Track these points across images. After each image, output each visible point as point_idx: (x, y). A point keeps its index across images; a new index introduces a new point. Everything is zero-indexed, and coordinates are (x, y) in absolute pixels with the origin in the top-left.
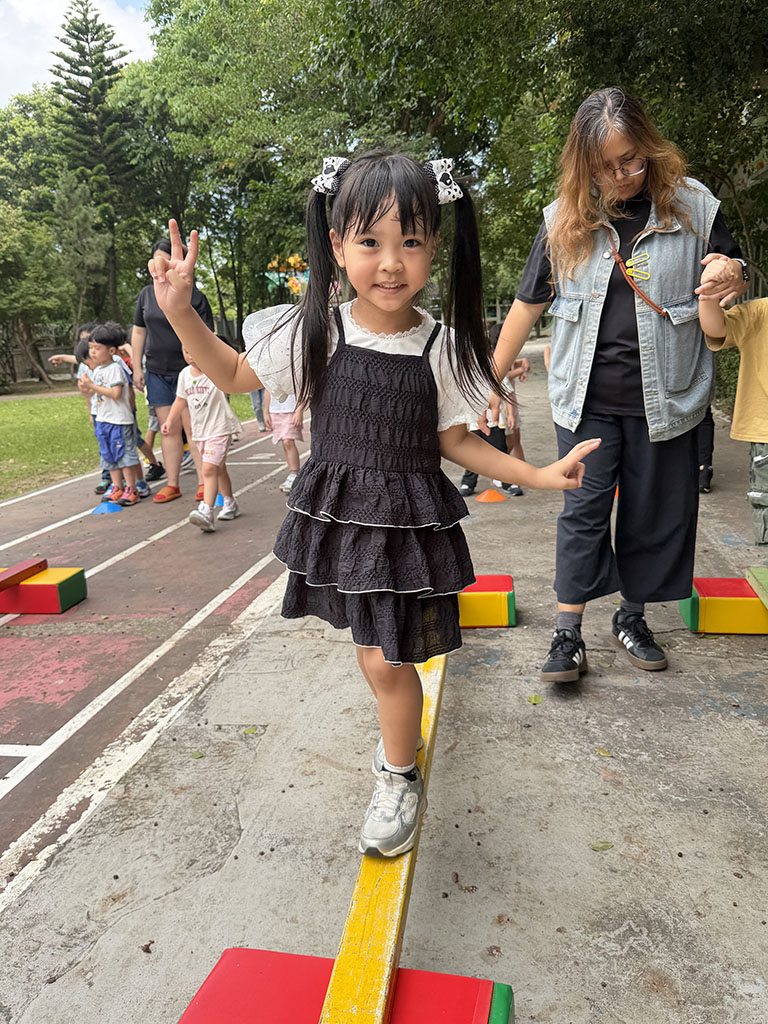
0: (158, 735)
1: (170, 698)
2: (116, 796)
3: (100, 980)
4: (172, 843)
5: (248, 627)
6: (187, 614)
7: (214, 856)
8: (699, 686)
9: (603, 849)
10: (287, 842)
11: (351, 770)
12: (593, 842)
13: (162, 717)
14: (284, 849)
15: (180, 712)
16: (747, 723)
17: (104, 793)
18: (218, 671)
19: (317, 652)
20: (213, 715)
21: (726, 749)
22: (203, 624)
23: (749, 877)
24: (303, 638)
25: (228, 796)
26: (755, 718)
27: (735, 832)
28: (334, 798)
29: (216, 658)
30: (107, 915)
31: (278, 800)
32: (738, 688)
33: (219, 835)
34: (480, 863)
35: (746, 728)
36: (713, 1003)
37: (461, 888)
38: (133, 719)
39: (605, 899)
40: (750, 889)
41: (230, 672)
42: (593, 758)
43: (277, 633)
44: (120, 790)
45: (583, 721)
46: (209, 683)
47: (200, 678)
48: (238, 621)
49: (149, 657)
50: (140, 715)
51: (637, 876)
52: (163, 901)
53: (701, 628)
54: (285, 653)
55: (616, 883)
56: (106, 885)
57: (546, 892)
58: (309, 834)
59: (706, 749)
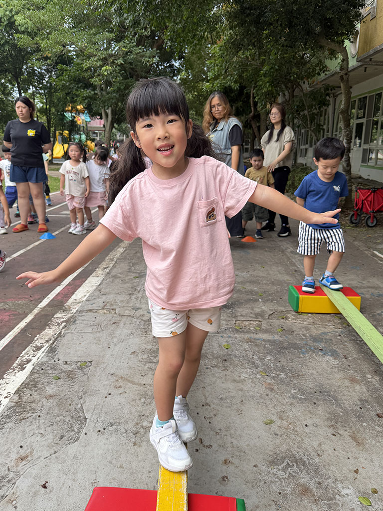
0: (33, 366)
1: (37, 346)
2: (14, 401)
3: (21, 505)
4: (49, 427)
5: (74, 307)
6: (39, 299)
7: (73, 433)
8: (302, 339)
9: (270, 423)
10: (112, 425)
11: (140, 385)
12: (265, 420)
13: (33, 357)
14: (111, 428)
15: (43, 354)
16: (328, 358)
17: (8, 399)
18: (61, 331)
19: (113, 321)
20: (61, 356)
21: (319, 371)
22: (48, 305)
23: (338, 435)
24: (105, 313)
25: (76, 400)
26: (330, 356)
27: (329, 413)
28: (133, 400)
29: (59, 324)
30: (19, 468)
31: (104, 402)
32: (321, 341)
33: (75, 421)
34: (212, 433)
35: (327, 361)
36: (331, 499)
37: (204, 446)
38: (18, 358)
39: (274, 449)
40: (340, 442)
41: (67, 332)
42: (259, 376)
43: (90, 310)
44: (16, 398)
45: (251, 357)
46: (57, 338)
47: (51, 335)
48: (68, 304)
49: (21, 323)
50: (21, 355)
51: (288, 437)
52: (50, 459)
53: (299, 310)
54: (96, 322)
55: (278, 441)
56: (16, 451)
57: (246, 447)
58: (122, 420)
59: (311, 371)
